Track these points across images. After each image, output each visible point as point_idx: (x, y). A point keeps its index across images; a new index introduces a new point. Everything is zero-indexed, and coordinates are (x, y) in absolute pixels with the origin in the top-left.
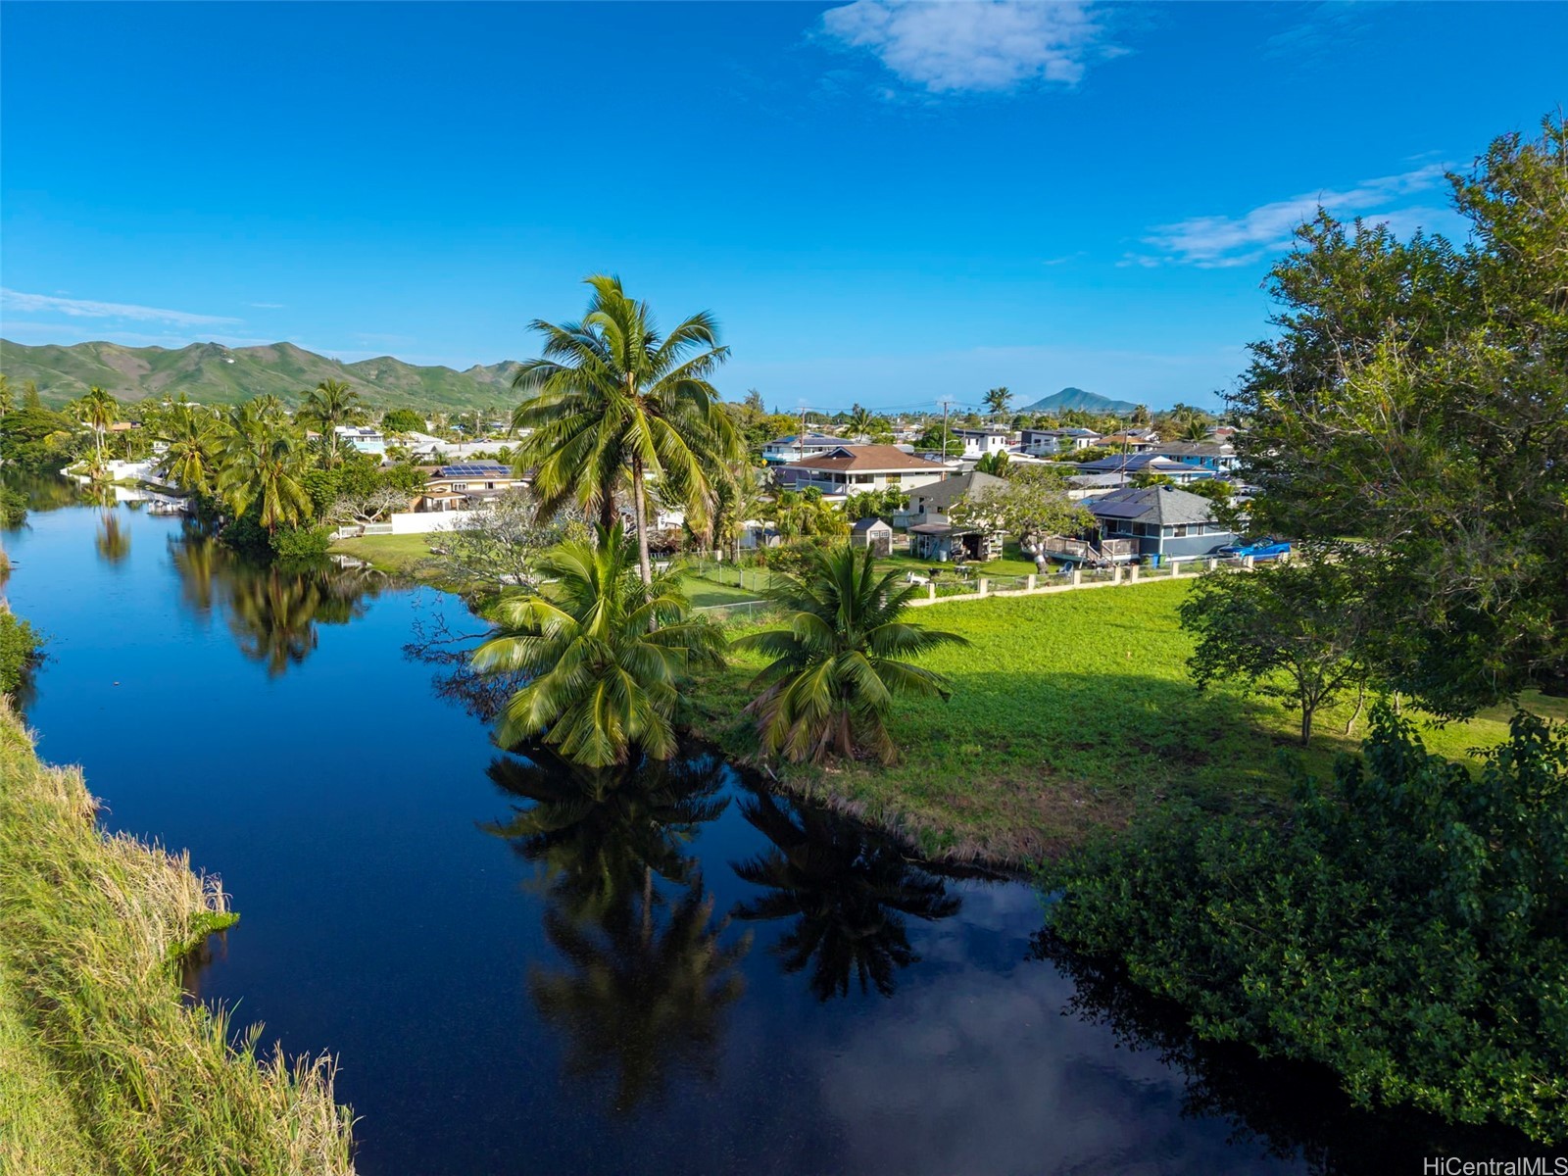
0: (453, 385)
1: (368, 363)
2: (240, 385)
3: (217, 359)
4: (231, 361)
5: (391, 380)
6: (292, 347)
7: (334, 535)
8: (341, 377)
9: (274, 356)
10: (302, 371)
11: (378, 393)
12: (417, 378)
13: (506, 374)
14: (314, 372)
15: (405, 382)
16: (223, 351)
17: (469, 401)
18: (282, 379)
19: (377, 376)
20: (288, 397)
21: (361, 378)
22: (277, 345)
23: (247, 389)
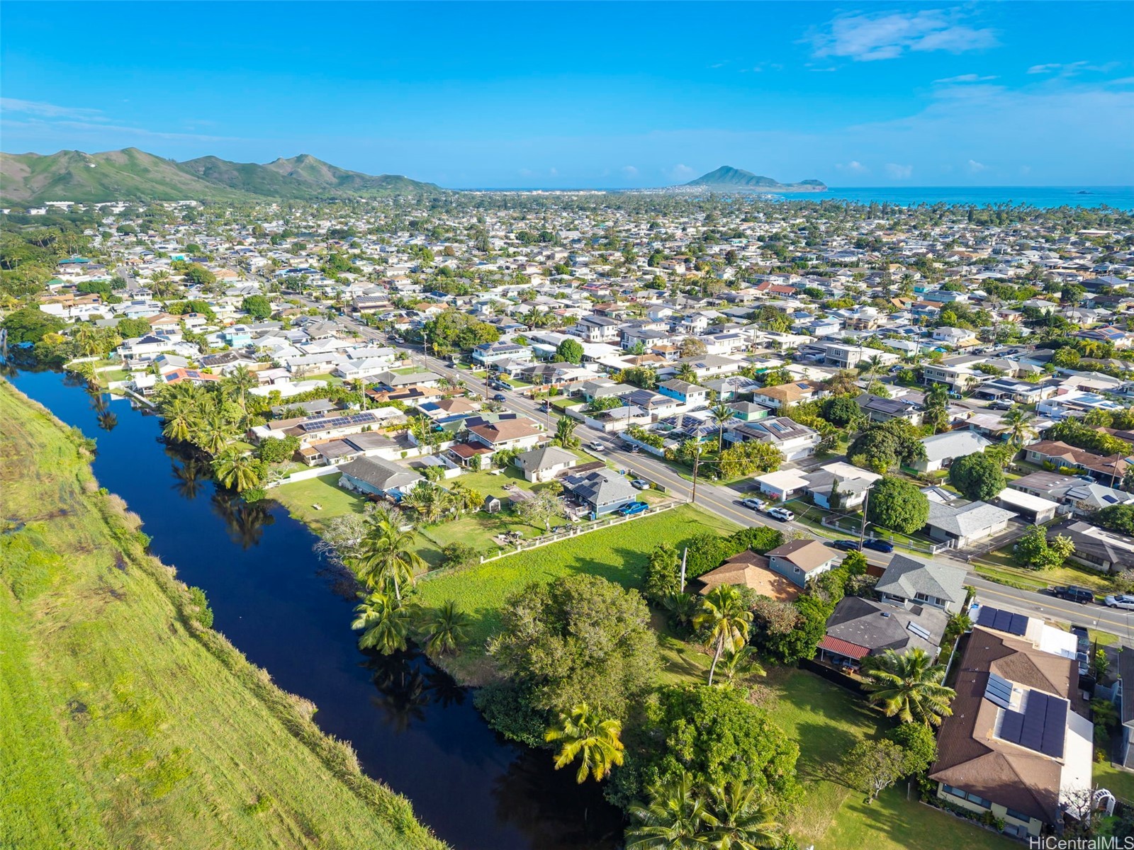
0: (264, 178)
1: (196, 161)
2: (102, 185)
3: (82, 164)
4: (93, 166)
5: (216, 175)
6: (138, 151)
7: (267, 487)
8: (178, 175)
9: (123, 159)
10: (146, 171)
11: (207, 187)
12: (235, 173)
13: (303, 165)
14: (157, 171)
15: (226, 176)
16: (85, 158)
17: (276, 192)
18: (133, 178)
19: (205, 172)
20: (139, 194)
21: (193, 175)
22: (126, 150)
23: (107, 188)
